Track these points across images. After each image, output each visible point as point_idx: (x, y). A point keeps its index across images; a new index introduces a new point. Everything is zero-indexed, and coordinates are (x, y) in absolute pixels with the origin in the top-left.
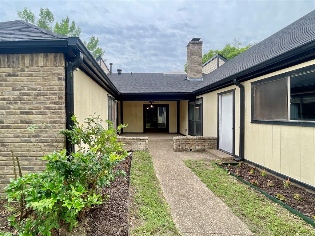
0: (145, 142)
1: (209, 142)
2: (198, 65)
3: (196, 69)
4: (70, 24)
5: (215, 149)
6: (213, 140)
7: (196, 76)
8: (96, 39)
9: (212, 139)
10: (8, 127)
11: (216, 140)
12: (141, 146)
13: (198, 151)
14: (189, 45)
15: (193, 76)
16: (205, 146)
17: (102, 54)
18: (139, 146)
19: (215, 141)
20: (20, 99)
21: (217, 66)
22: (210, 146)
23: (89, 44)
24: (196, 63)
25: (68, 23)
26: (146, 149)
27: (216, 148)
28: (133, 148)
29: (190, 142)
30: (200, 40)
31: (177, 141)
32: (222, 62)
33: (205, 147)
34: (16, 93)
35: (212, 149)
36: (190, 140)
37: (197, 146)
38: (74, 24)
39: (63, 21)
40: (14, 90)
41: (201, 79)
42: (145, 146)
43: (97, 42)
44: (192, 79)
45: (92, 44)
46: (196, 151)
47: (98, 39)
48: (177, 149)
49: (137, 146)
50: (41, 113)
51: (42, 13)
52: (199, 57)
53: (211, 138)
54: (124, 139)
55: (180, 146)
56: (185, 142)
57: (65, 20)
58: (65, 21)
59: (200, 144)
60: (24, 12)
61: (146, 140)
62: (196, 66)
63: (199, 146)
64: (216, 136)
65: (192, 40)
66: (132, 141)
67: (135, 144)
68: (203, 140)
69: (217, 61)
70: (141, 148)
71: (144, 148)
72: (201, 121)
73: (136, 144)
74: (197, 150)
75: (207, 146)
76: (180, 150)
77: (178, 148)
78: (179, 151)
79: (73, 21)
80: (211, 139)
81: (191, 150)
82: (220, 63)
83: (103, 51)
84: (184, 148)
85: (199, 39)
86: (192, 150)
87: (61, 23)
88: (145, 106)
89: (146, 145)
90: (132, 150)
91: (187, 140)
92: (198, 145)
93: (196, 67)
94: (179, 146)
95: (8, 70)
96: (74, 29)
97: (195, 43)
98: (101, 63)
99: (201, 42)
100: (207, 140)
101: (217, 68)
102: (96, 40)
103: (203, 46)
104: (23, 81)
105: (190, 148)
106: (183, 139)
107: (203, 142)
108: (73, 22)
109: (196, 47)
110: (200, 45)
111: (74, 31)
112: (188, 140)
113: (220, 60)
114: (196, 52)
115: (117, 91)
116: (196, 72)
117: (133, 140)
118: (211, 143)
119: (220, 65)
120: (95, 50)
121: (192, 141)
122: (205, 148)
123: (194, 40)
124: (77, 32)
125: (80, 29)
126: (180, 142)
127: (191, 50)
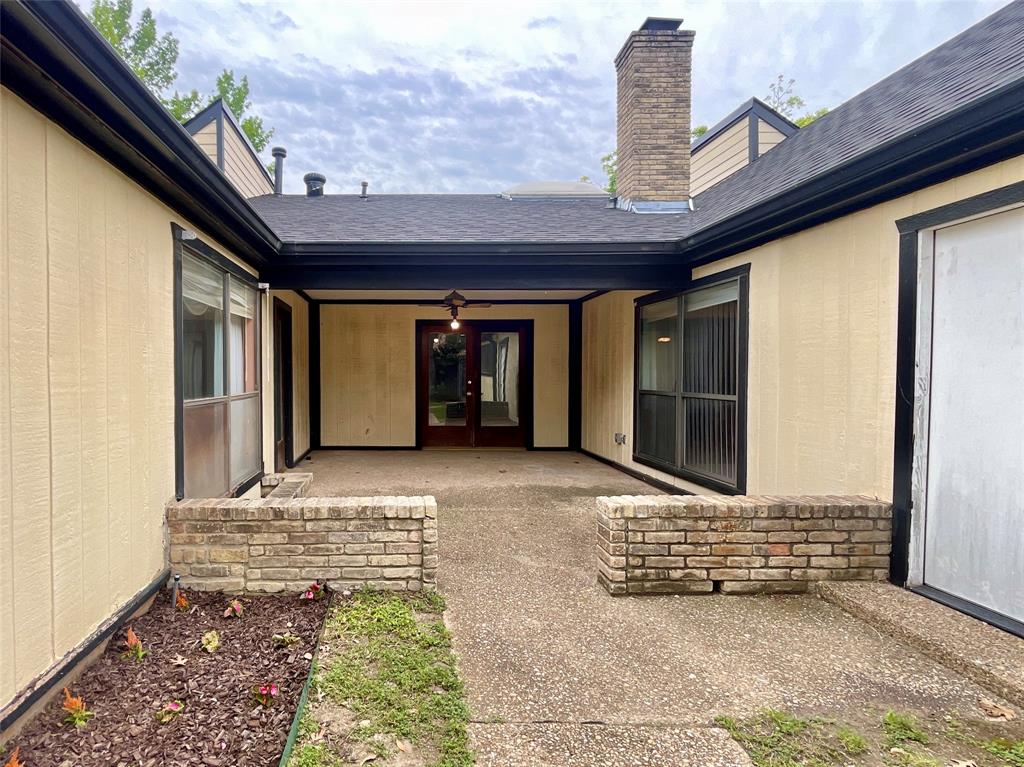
0: (414, 536)
1: (835, 537)
2: (670, 137)
3: (663, 156)
4: (135, 21)
5: (874, 579)
6: (862, 524)
7: (663, 189)
8: (237, 83)
9: (858, 513)
11: (881, 524)
12: (387, 560)
13: (767, 591)
14: (629, 47)
15: (645, 191)
16: (814, 561)
17: (261, 141)
18: (375, 560)
19: (875, 528)
21: (746, 153)
22: (841, 562)
24: (660, 131)
25: (128, 17)
26: (421, 580)
27: (881, 573)
28: (334, 573)
29: (712, 537)
30: (682, 28)
31: (627, 530)
32: (769, 138)
33: (809, 566)
35: (857, 577)
36: (712, 519)
37: (758, 562)
38: (152, 23)
41: (683, 205)
42: (415, 559)
43: (241, 95)
44: (642, 205)
46: (752, 593)
47: (245, 86)
48: (628, 580)
49: (361, 559)
52: (678, 101)
53: (852, 510)
54: (279, 514)
55: (652, 561)
56: (678, 536)
57: (116, 8)
58: (115, 12)
59: (779, 549)
61: (421, 520)
62: (659, 142)
63: (773, 561)
64: (887, 497)
65: (645, 27)
66: (329, 530)
67: (349, 549)
68: (798, 524)
69: (746, 132)
70: (388, 572)
71: (412, 572)
72: (735, 398)
73: (357, 547)
74: (758, 585)
75: (824, 562)
76: (648, 585)
77: (638, 572)
78: (641, 594)
79: (145, 9)
80: (852, 517)
81: (717, 585)
82: (762, 138)
84: (677, 574)
85: (676, 23)
86: (727, 586)
88: (424, 328)
89: (422, 553)
90: (333, 586)
91: (696, 519)
92: (766, 557)
93: (664, 147)
94: (639, 561)
96: (150, 43)
97: (659, 38)
98: (226, 135)
99: (688, 35)
100: (825, 524)
101: (747, 162)
102: (239, 89)
103: (693, 52)
105: (715, 575)
106: (671, 516)
107: (798, 536)
108: (147, 14)
109: (662, 56)
110: (680, 49)
111: (151, 51)
112: (703, 525)
113: (762, 126)
114: (664, 81)
115: (270, 237)
116: (664, 174)
117: (337, 524)
118: (847, 541)
119: (762, 150)
121: (727, 530)
122: (811, 571)
124: (162, 54)
125: (176, 42)
126: (650, 537)
127: (637, 71)
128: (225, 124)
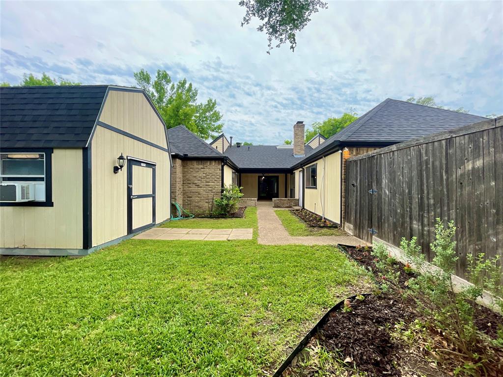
2: (301, 143)
3: (300, 147)
4: (187, 85)
7: (300, 152)
8: (213, 101)
10: (201, 187)
12: (252, 204)
15: (297, 153)
16: (292, 204)
17: (219, 118)
19: (297, 201)
20: (206, 177)
21: (318, 143)
23: (205, 106)
24: (299, 142)
25: (185, 84)
27: (298, 205)
28: (247, 205)
29: (282, 202)
30: (303, 123)
31: (274, 201)
34: (204, 175)
35: (296, 206)
36: (282, 200)
37: (287, 204)
38: (191, 86)
39: (180, 83)
40: (204, 174)
41: (303, 155)
42: (255, 204)
43: (214, 104)
44: (296, 155)
45: (209, 106)
47: (215, 102)
50: (213, 182)
51: (159, 74)
52: (302, 137)
55: (277, 204)
56: (279, 202)
57: (182, 82)
60: (140, 73)
61: (255, 200)
64: (298, 198)
65: (297, 123)
66: (247, 201)
67: (249, 203)
69: (318, 140)
74: (287, 207)
77: (275, 205)
80: (295, 200)
82: (321, 141)
83: (221, 114)
84: (279, 205)
85: (302, 122)
86: (284, 207)
87: (177, 85)
93: (300, 145)
95: (202, 166)
97: (299, 125)
98: (224, 140)
99: (304, 125)
104: (207, 170)
106: (278, 200)
107: (290, 202)
108: (190, 84)
109: (300, 129)
110: (303, 127)
113: (321, 138)
114: (300, 133)
116: (300, 150)
118: (295, 202)
119: (321, 143)
120: (212, 113)
123: (299, 122)
124: (193, 94)
126: (276, 202)
127: (295, 131)
128: (224, 138)
